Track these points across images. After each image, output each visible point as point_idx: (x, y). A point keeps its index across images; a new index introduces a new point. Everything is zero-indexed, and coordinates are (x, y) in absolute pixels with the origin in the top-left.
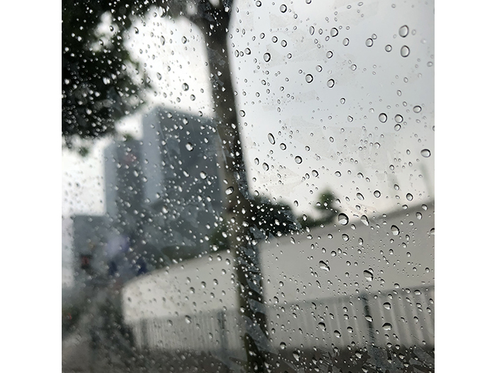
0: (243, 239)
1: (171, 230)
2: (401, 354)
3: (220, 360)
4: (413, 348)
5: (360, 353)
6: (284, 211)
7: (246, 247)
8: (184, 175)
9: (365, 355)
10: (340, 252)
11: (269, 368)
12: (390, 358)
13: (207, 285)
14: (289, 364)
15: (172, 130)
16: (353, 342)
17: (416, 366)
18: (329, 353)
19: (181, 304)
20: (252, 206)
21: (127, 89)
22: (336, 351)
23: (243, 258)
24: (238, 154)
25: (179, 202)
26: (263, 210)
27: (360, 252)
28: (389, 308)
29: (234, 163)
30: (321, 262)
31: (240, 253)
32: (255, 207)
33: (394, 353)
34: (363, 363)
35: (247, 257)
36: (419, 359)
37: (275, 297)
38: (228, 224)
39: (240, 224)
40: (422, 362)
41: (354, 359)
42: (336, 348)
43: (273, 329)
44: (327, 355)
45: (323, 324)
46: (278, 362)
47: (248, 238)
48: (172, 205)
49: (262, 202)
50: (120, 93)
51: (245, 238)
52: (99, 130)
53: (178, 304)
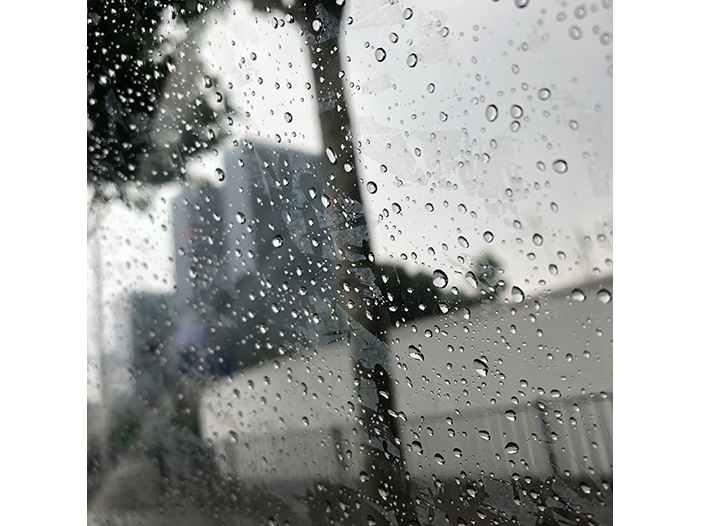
0: (300, 314)
1: (202, 304)
2: (533, 491)
3: (279, 496)
4: (551, 482)
5: (473, 489)
6: (355, 270)
7: (305, 327)
8: (214, 220)
9: (481, 492)
10: (437, 331)
11: (346, 511)
12: (517, 498)
13: (256, 386)
14: (374, 505)
15: (193, 149)
16: (463, 473)
17: (556, 510)
18: (429, 488)
19: (222, 415)
20: (310, 263)
21: (130, 91)
22: (439, 485)
23: (302, 344)
24: (285, 182)
25: (210, 262)
26: (325, 269)
27: (466, 331)
28: (513, 419)
29: (281, 197)
30: (412, 347)
31: (297, 336)
32: (315, 264)
33: (523, 489)
34: (477, 504)
35: (307, 341)
36: (560, 499)
37: (349, 403)
38: (279, 293)
39: (296, 292)
40: (565, 504)
41: (465, 499)
42: (438, 481)
43: (349, 451)
44: (427, 492)
45: (419, 444)
46: (357, 502)
47: (307, 313)
48: (201, 266)
49: (324, 257)
50: (121, 97)
51: (302, 314)
52: (98, 157)
53: (219, 414)
